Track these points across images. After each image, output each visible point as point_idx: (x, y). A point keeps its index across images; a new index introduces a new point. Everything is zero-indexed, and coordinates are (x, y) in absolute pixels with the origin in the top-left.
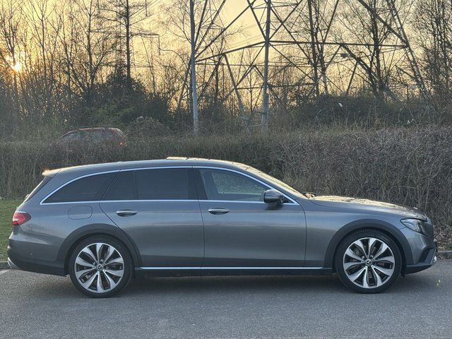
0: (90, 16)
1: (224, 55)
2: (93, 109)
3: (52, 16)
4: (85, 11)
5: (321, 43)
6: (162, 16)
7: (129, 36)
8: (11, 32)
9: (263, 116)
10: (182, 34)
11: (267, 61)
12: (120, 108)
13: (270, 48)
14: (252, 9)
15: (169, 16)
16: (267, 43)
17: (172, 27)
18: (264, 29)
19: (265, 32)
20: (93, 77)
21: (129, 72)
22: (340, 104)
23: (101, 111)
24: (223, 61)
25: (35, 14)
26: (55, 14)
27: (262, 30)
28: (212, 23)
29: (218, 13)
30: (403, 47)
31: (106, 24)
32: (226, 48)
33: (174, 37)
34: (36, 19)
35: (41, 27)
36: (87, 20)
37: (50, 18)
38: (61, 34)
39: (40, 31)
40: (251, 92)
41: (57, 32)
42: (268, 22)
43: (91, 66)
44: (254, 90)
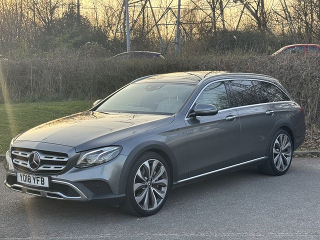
2: (52, 37)
9: (176, 45)
11: (179, 5)
12: (72, 37)
20: (52, 13)
21: (78, 10)
22: (235, 37)
23: (57, 38)
24: (148, 4)
40: (167, 28)
43: (50, 7)
44: (169, 26)
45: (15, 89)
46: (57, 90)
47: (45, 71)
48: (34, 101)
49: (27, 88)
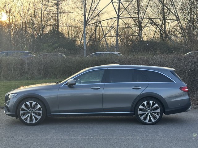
0: (42, 4)
1: (100, 22)
2: (42, 44)
3: (26, 4)
4: (40, 2)
5: (140, 18)
6: (72, 5)
7: (58, 13)
8: (9, 11)
9: (116, 49)
10: (81, 13)
11: (118, 25)
12: (53, 44)
13: (120, 20)
14: (112, 3)
15: (75, 5)
16: (118, 17)
17: (77, 10)
18: (117, 12)
19: (117, 13)
20: (42, 30)
21: (58, 28)
22: (147, 44)
23: (45, 45)
24: (100, 25)
25: (19, 3)
26: (27, 3)
27: (116, 12)
28: (95, 8)
29: (98, 4)
30: (177, 20)
31: (49, 8)
32: (100, 19)
33: (78, 14)
34: (19, 5)
35: (21, 9)
36: (41, 6)
37: (25, 5)
38: (30, 12)
39: (21, 11)
41: (28, 11)
42: (119, 8)
43: (42, 26)
44: (113, 38)
45: (17, 73)
46: (40, 74)
47: (34, 63)
48: (27, 79)
49: (24, 72)
